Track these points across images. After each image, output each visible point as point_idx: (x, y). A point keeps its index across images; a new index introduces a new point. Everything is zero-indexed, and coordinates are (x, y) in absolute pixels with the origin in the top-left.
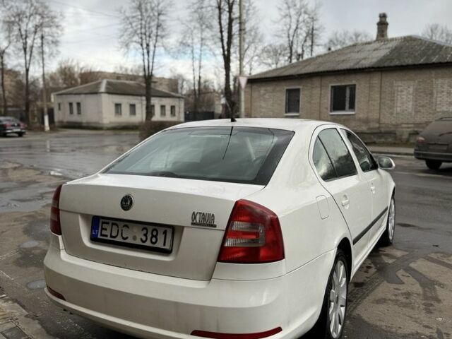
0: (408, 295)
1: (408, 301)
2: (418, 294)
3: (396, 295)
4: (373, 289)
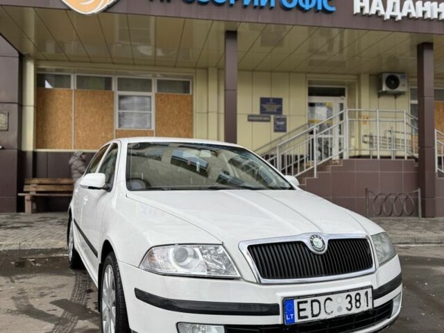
0: (42, 295)
1: (41, 291)
2: (32, 298)
3: (52, 292)
4: (74, 291)
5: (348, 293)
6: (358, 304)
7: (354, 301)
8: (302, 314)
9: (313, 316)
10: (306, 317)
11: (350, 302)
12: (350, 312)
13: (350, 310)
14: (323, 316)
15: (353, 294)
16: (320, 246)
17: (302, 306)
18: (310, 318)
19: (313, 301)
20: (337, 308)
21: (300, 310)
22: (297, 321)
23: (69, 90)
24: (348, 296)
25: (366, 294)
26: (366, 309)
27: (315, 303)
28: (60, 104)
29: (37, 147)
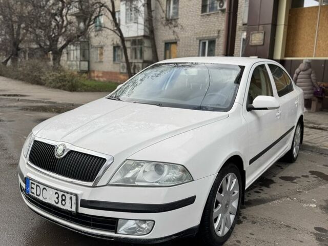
5: (57, 191)
6: (63, 203)
7: (60, 199)
8: (33, 190)
9: (37, 195)
10: (33, 193)
11: (58, 198)
12: (57, 205)
13: (57, 203)
14: (41, 198)
15: (61, 194)
16: (59, 153)
17: (33, 186)
18: (35, 196)
19: (37, 186)
20: (49, 197)
21: (32, 188)
22: (30, 193)
23: (316, 7)
24: (56, 193)
25: (71, 198)
26: (69, 209)
27: (38, 187)
28: (309, 19)
29: (286, 56)
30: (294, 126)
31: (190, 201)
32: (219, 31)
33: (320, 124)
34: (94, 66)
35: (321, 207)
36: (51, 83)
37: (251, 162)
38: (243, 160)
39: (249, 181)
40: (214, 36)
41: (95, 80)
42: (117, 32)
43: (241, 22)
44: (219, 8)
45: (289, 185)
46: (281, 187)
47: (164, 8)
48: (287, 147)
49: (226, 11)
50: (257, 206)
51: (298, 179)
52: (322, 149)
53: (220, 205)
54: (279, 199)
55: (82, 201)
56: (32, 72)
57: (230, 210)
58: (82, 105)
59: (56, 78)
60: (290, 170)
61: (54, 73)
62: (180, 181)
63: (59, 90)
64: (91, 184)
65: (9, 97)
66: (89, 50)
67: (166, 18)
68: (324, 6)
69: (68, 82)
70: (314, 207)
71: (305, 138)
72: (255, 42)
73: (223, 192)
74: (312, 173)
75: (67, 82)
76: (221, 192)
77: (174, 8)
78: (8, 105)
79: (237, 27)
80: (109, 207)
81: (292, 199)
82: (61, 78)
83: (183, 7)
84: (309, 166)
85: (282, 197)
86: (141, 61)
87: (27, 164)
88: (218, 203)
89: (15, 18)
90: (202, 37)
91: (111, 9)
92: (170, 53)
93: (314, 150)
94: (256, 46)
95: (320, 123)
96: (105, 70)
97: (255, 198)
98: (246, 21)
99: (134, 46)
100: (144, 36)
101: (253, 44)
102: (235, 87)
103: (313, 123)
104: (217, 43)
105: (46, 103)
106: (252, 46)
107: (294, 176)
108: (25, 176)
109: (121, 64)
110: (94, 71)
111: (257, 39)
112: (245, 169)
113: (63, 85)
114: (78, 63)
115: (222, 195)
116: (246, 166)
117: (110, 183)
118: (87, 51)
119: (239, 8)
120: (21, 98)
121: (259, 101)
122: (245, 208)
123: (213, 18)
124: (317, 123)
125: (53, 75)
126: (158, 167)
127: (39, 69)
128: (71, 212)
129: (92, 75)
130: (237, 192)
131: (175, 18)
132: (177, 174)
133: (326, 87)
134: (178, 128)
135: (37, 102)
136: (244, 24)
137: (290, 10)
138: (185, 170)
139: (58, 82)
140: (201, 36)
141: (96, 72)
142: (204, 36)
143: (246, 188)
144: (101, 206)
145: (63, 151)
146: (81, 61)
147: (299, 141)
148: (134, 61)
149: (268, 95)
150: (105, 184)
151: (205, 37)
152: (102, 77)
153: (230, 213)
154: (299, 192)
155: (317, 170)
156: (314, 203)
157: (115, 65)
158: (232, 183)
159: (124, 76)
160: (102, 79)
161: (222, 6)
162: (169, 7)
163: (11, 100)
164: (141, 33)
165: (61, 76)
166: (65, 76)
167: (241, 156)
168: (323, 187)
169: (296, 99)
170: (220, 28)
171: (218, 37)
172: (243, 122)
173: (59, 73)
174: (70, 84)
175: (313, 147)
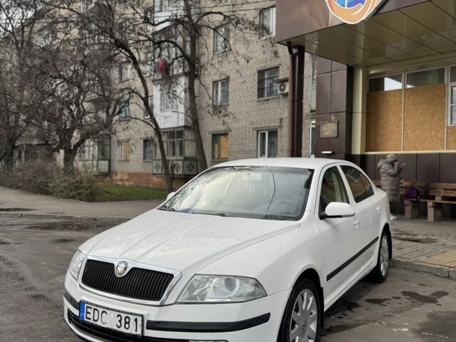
5: (118, 313)
6: (127, 326)
7: (123, 322)
8: (88, 316)
9: (94, 320)
10: (90, 319)
11: (120, 321)
12: (119, 329)
13: (119, 327)
14: (99, 323)
15: (124, 316)
16: (120, 271)
17: (89, 310)
18: (92, 321)
19: (95, 309)
20: (110, 321)
21: (87, 313)
22: (85, 319)
23: (399, 90)
24: (119, 315)
25: (136, 320)
26: (134, 332)
27: (96, 312)
28: (391, 105)
29: (367, 150)
30: (378, 237)
31: (264, 318)
32: (281, 119)
33: (416, 235)
34: (117, 166)
35: (414, 331)
36: (62, 191)
37: (329, 277)
38: (319, 275)
39: (329, 301)
40: (275, 126)
41: (118, 185)
42: (151, 123)
43: (308, 108)
44: (279, 92)
45: (377, 309)
46: (368, 311)
47: (211, 93)
48: (372, 262)
49: (289, 94)
50: (340, 333)
51: (387, 302)
52: (417, 265)
53: (297, 326)
54: (365, 324)
55: (148, 322)
56: (35, 177)
57: (307, 333)
58: (129, 219)
59: (70, 185)
60: (378, 292)
61: (67, 178)
62: (253, 297)
63: (73, 200)
64: (158, 303)
65: (8, 212)
66: (110, 145)
67: (213, 104)
68: (409, 89)
69: (86, 189)
70: (406, 332)
71: (395, 253)
72: (327, 133)
73: (299, 311)
74: (405, 293)
75: (84, 190)
76: (297, 310)
77: (222, 91)
78: (9, 223)
79: (304, 115)
80: (178, 327)
81: (381, 323)
82: (76, 184)
83: (234, 91)
84: (402, 286)
85: (368, 322)
86: (182, 158)
87: (80, 286)
88: (294, 323)
89: (13, 107)
90: (261, 127)
91: (144, 96)
92: (219, 147)
93: (408, 267)
94: (328, 138)
95: (415, 233)
96: (132, 171)
97: (337, 324)
98: (314, 107)
99: (171, 140)
100: (185, 127)
101: (325, 137)
102: (304, 193)
103: (407, 234)
104: (279, 134)
105: (59, 218)
106: (323, 138)
107: (382, 298)
108: (78, 301)
109: (155, 162)
110: (116, 173)
111: (329, 130)
112: (322, 285)
113: (79, 194)
114: (95, 162)
115: (299, 314)
116: (323, 282)
117: (178, 301)
118: (108, 147)
119: (304, 92)
120: (25, 213)
121: (332, 208)
122: (325, 335)
123: (272, 104)
124: (412, 233)
125: (65, 181)
126: (229, 281)
127: (45, 173)
128: (135, 336)
129: (115, 178)
130: (315, 312)
131: (225, 104)
132: (249, 289)
133: (421, 188)
134: (240, 242)
135: (47, 217)
136: (312, 111)
137: (368, 95)
138: (258, 284)
139: (71, 191)
140: (259, 126)
141: (119, 174)
142: (263, 125)
143: (325, 310)
144: (169, 327)
145: (125, 269)
146: (99, 160)
147: (387, 256)
148: (172, 158)
149: (343, 201)
150: (173, 302)
151: (264, 127)
152: (127, 180)
153: (309, 338)
154: (389, 315)
155: (411, 290)
156: (406, 327)
157: (147, 164)
158: (308, 301)
159: (157, 177)
160: (127, 183)
161: (284, 89)
162: (217, 91)
163: (12, 216)
164: (182, 123)
165: (77, 182)
166: (81, 182)
167: (316, 269)
168: (418, 309)
169: (377, 204)
170: (281, 116)
171: (281, 126)
172: (317, 231)
173: (74, 178)
174: (89, 191)
175: (406, 263)
